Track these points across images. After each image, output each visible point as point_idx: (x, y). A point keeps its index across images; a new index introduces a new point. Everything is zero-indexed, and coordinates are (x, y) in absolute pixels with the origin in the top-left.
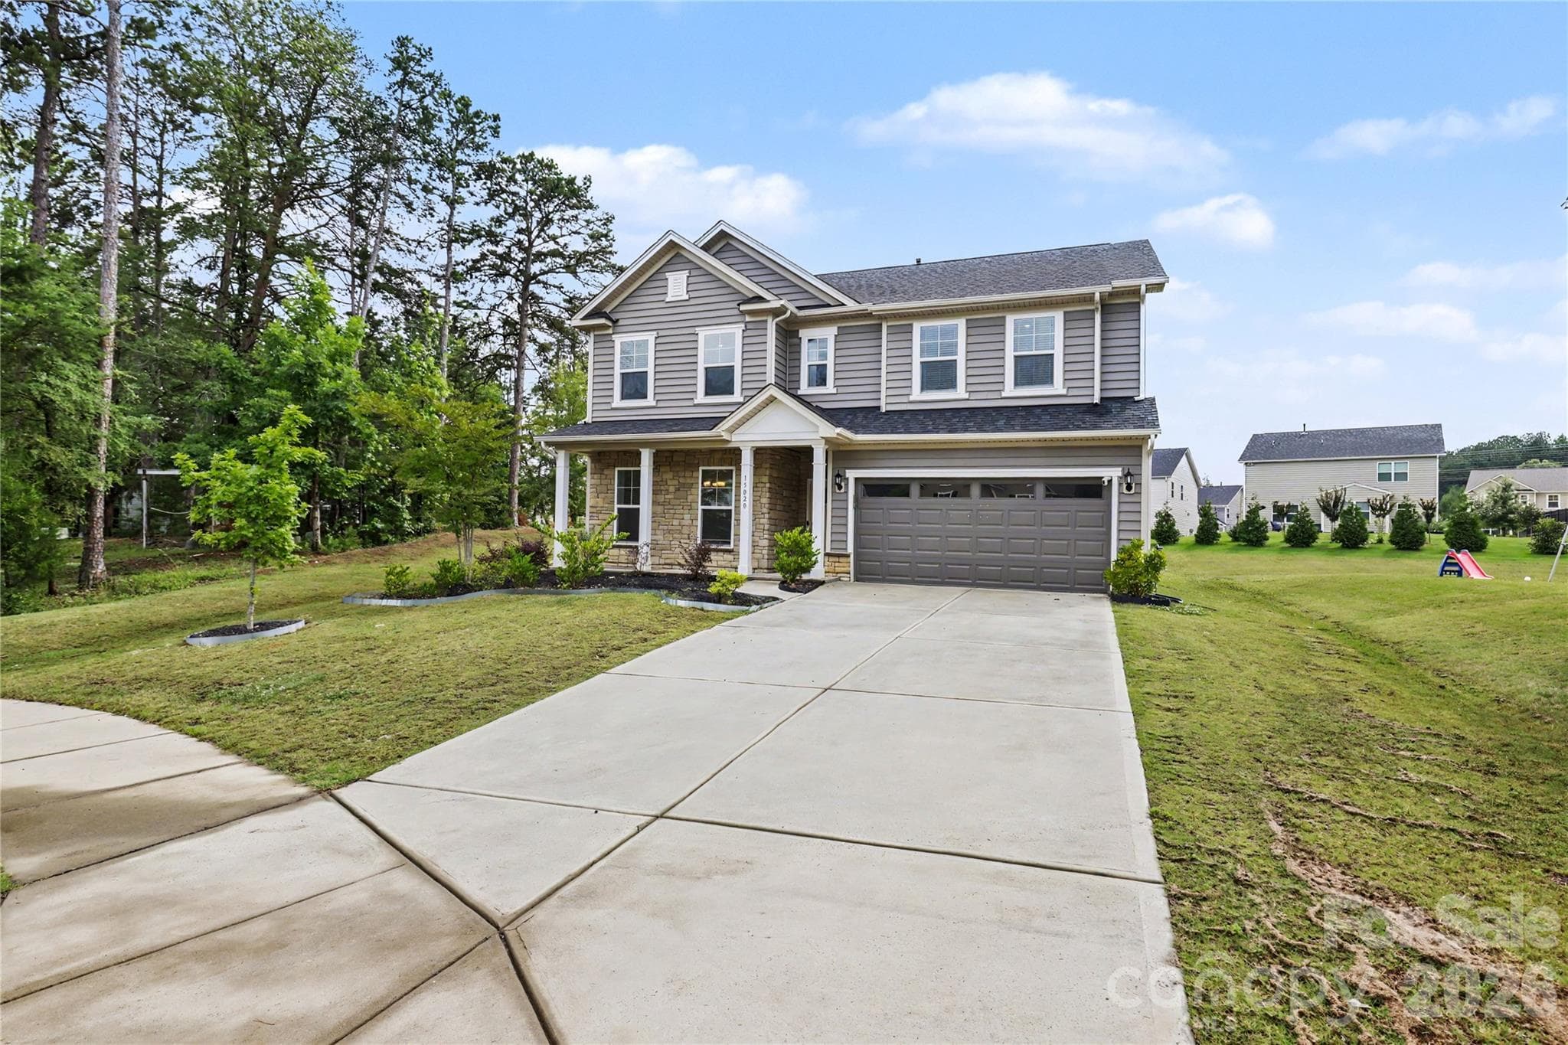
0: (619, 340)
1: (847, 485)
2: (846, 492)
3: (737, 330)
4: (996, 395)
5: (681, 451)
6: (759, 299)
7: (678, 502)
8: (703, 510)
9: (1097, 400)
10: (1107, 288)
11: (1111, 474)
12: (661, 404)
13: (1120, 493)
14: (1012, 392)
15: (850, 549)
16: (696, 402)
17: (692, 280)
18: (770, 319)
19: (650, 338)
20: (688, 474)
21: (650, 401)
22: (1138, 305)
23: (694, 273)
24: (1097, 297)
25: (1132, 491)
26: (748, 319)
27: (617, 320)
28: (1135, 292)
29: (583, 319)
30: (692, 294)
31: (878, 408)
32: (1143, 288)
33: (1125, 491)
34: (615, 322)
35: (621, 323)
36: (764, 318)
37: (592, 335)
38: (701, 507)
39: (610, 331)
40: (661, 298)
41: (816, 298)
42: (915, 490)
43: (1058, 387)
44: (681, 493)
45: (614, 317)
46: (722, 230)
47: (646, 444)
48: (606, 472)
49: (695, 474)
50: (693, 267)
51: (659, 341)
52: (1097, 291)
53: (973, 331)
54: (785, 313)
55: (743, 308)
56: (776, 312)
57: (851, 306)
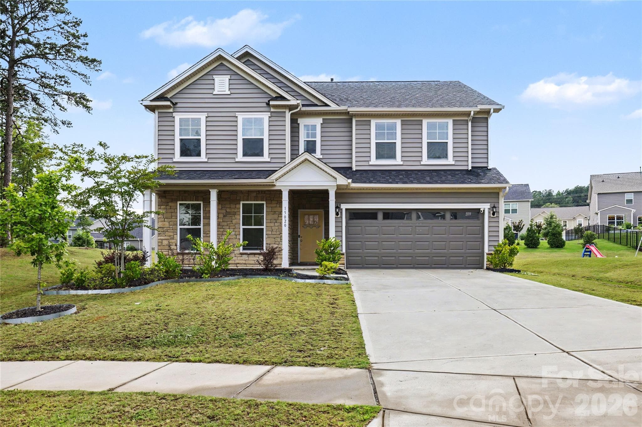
0: (178, 117)
1: (342, 213)
2: (342, 217)
3: (266, 117)
4: (418, 163)
5: (228, 191)
6: (283, 98)
7: (225, 224)
8: (244, 229)
9: (470, 168)
10: (477, 109)
11: (485, 207)
12: (210, 161)
13: (489, 217)
14: (426, 162)
15: (344, 251)
16: (237, 160)
17: (232, 82)
18: (287, 111)
19: (203, 117)
20: (232, 206)
21: (203, 158)
22: (487, 119)
23: (233, 77)
24: (472, 113)
25: (495, 216)
26: (272, 110)
27: (176, 103)
28: (488, 112)
29: (151, 101)
30: (233, 91)
31: (351, 168)
32: (492, 111)
33: (492, 216)
34: (175, 104)
35: (178, 105)
36: (284, 110)
37: (157, 112)
38: (242, 227)
39: (171, 110)
40: (210, 91)
41: (309, 100)
42: (380, 216)
43: (450, 160)
44: (227, 219)
45: (174, 101)
46: (247, 52)
47: (214, 186)
48: (170, 204)
49: (237, 206)
50: (234, 74)
51: (209, 119)
52: (473, 110)
53: (405, 127)
54: (297, 108)
55: (272, 103)
56: (291, 108)
57: (333, 107)
